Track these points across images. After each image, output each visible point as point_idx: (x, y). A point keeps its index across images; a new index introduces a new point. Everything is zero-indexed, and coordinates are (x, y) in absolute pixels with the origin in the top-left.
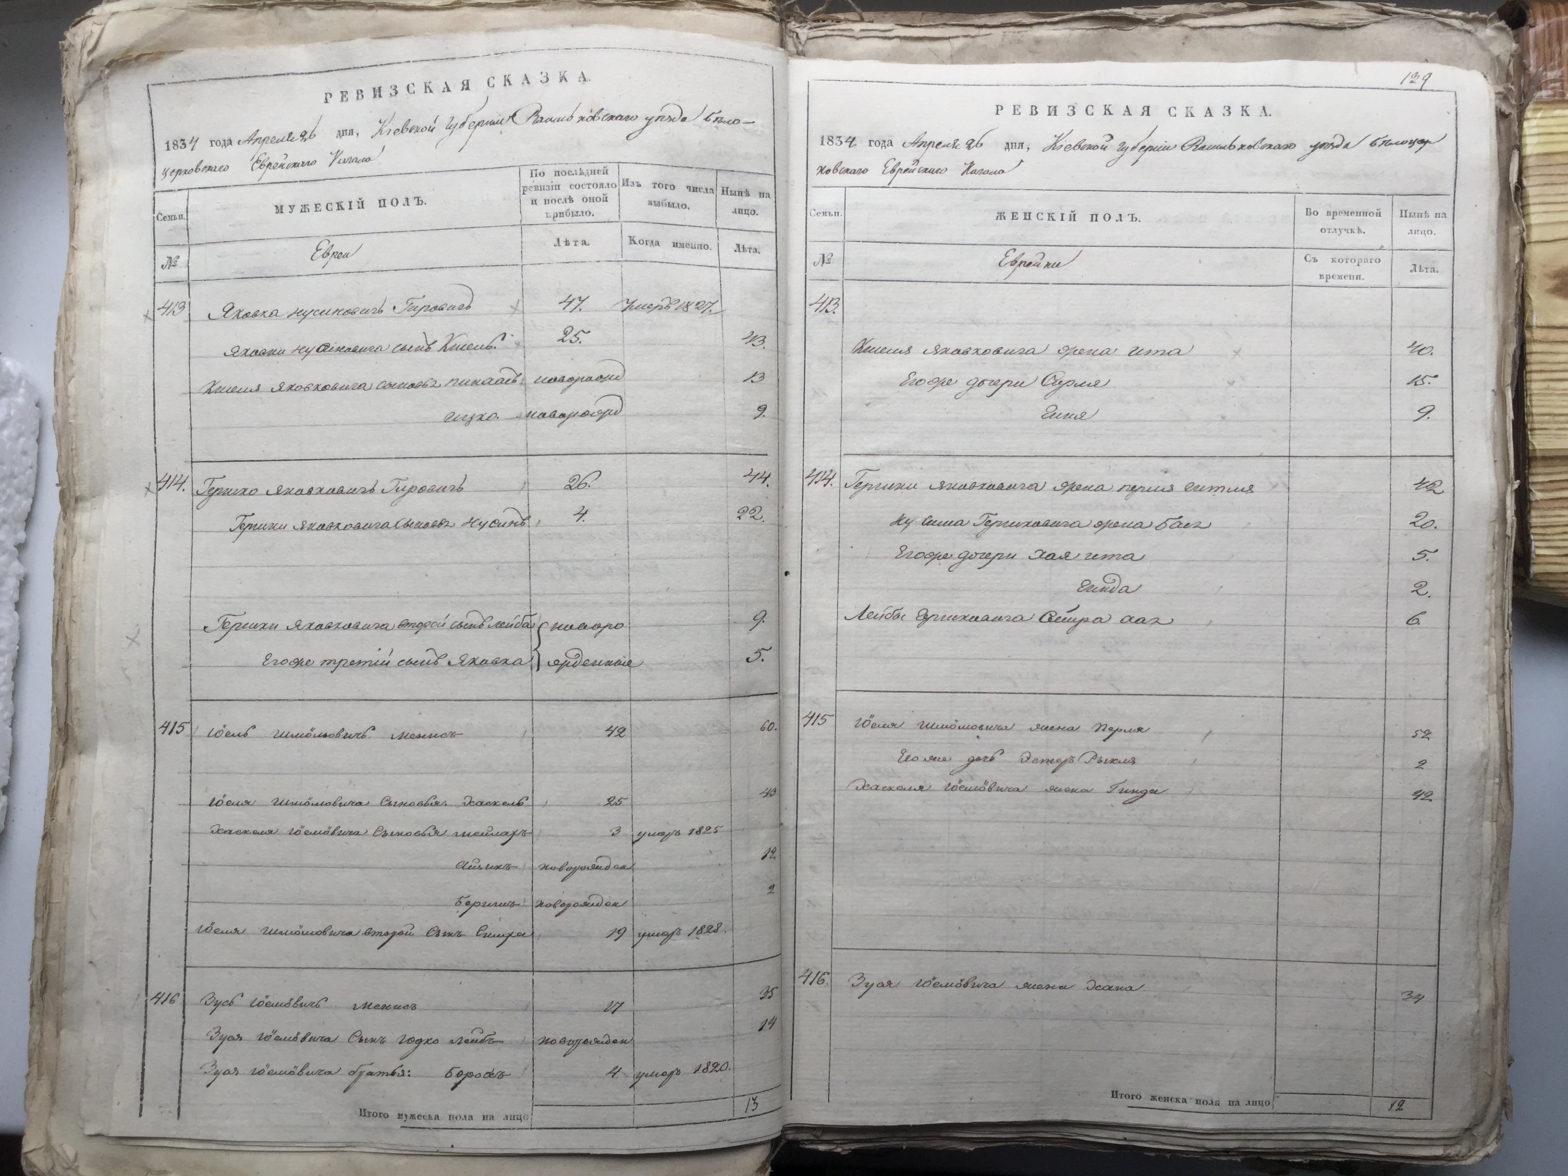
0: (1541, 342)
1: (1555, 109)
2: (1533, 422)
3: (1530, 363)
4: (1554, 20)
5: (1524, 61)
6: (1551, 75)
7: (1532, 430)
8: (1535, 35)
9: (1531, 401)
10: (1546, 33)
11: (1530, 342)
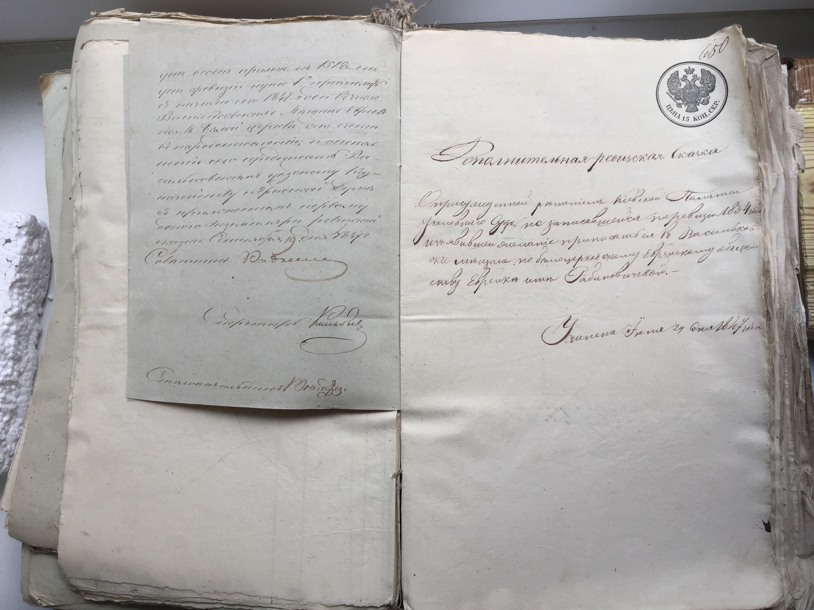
0: (808, 215)
1: (809, 107)
2: (806, 253)
3: (803, 225)
4: (806, 66)
5: (793, 85)
6: (806, 91)
7: (806, 256)
8: (798, 73)
9: (805, 243)
10: (803, 72)
11: (802, 215)
